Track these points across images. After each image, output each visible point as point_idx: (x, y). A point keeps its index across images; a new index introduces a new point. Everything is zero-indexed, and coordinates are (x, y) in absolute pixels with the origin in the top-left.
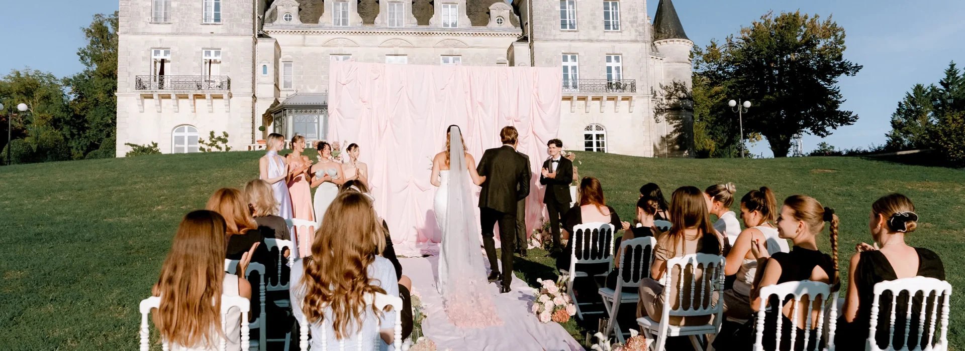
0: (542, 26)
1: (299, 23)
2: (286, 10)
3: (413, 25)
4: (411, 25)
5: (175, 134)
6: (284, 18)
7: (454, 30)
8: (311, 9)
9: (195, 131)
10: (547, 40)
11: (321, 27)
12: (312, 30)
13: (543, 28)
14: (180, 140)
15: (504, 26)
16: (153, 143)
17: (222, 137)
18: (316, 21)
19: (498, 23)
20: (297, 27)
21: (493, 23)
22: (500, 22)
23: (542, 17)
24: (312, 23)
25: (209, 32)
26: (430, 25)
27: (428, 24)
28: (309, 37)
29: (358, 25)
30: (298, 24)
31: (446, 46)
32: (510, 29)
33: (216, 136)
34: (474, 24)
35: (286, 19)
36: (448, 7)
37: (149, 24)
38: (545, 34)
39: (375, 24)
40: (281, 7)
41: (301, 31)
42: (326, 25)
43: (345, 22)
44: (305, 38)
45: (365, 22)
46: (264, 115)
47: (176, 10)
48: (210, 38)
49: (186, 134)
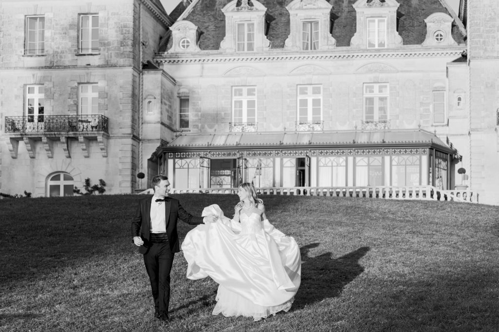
0: (482, 40)
1: (198, 49)
2: (182, 35)
3: (331, 47)
4: (327, 47)
5: (51, 183)
6: (181, 44)
7: (380, 50)
8: (213, 33)
9: (71, 179)
10: (487, 58)
11: (221, 54)
12: (211, 58)
13: (484, 42)
14: (55, 188)
15: (443, 43)
16: (25, 193)
17: (99, 186)
18: (217, 47)
19: (437, 39)
20: (193, 55)
21: (430, 40)
22: (439, 38)
23: (482, 28)
24: (211, 49)
25: (84, 64)
26: (351, 46)
27: (348, 44)
28: (207, 66)
29: (265, 49)
30: (196, 51)
31: (370, 71)
32: (450, 47)
33: (93, 184)
34: (406, 42)
35: (184, 46)
36: (374, 21)
37: (21, 57)
38: (486, 50)
39: (285, 48)
40: (178, 31)
41: (198, 59)
42: (227, 51)
43: (250, 47)
44: (203, 68)
45: (273, 46)
46: (149, 160)
47: (50, 40)
48: (87, 71)
49: (62, 183)
